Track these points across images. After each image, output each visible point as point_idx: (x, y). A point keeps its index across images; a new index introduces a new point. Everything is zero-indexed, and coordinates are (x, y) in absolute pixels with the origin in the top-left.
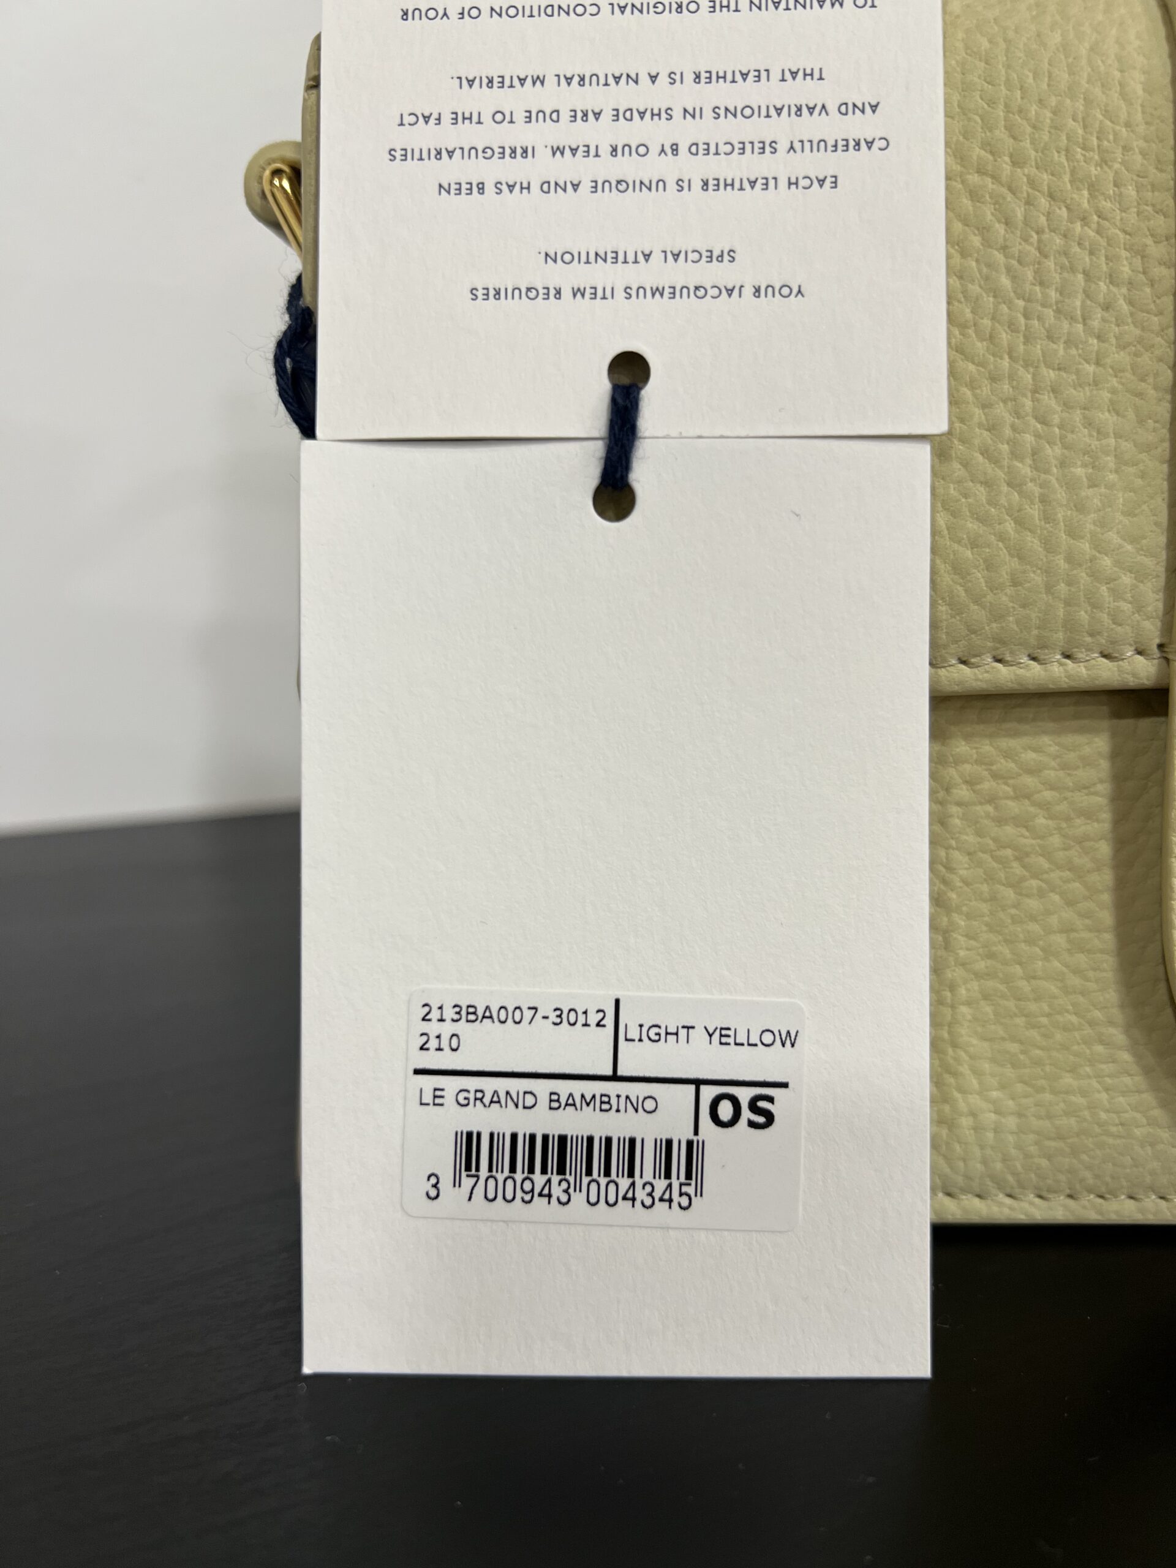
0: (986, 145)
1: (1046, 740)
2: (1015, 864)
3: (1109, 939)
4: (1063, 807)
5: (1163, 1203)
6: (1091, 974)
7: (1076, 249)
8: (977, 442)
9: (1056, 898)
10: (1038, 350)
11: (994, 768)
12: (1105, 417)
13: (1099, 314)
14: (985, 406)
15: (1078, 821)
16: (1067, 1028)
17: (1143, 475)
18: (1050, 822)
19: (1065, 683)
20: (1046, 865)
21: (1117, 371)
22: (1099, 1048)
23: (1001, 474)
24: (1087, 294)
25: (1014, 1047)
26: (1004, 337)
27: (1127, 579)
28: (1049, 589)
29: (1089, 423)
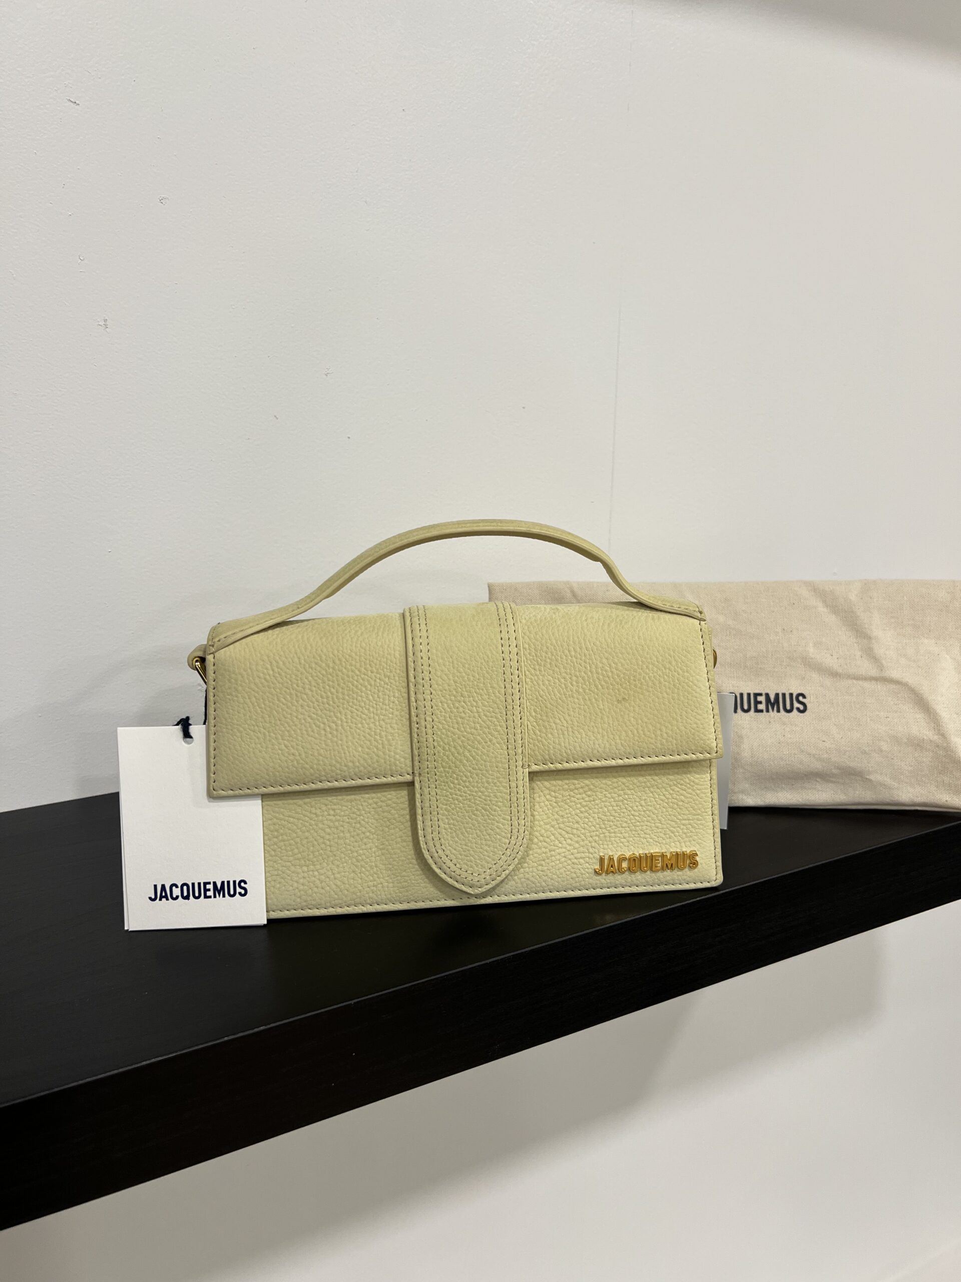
0: (365, 669)
1: (393, 792)
2: (388, 822)
3: (410, 838)
4: (398, 808)
5: (431, 902)
6: (407, 847)
7: (386, 691)
8: (367, 732)
9: (397, 829)
10: (379, 712)
11: (381, 799)
12: (395, 726)
13: (392, 704)
14: (368, 724)
15: (402, 811)
16: (403, 861)
17: (404, 737)
18: (395, 812)
19: (392, 782)
20: (395, 822)
21: (397, 716)
22: (411, 865)
23: (373, 739)
24: (389, 700)
25: (391, 866)
26: (371, 709)
27: (403, 760)
28: (385, 762)
29: (391, 727)
